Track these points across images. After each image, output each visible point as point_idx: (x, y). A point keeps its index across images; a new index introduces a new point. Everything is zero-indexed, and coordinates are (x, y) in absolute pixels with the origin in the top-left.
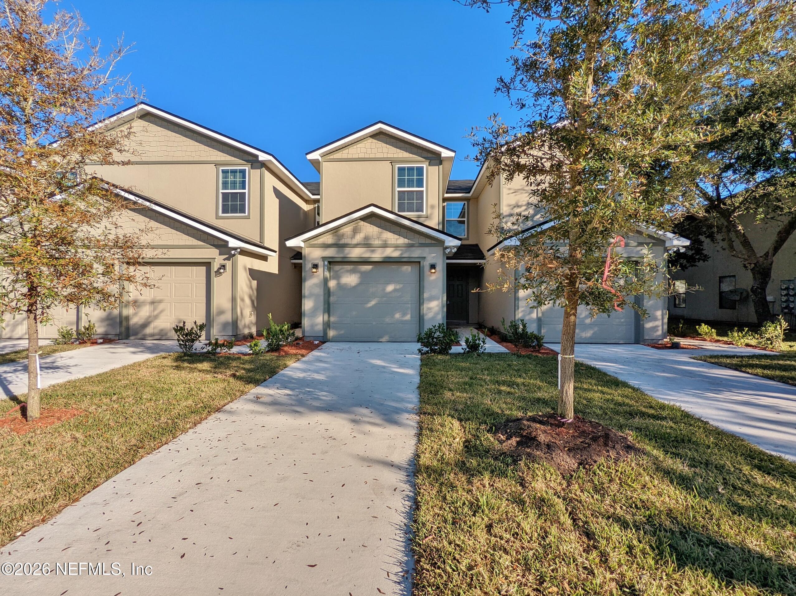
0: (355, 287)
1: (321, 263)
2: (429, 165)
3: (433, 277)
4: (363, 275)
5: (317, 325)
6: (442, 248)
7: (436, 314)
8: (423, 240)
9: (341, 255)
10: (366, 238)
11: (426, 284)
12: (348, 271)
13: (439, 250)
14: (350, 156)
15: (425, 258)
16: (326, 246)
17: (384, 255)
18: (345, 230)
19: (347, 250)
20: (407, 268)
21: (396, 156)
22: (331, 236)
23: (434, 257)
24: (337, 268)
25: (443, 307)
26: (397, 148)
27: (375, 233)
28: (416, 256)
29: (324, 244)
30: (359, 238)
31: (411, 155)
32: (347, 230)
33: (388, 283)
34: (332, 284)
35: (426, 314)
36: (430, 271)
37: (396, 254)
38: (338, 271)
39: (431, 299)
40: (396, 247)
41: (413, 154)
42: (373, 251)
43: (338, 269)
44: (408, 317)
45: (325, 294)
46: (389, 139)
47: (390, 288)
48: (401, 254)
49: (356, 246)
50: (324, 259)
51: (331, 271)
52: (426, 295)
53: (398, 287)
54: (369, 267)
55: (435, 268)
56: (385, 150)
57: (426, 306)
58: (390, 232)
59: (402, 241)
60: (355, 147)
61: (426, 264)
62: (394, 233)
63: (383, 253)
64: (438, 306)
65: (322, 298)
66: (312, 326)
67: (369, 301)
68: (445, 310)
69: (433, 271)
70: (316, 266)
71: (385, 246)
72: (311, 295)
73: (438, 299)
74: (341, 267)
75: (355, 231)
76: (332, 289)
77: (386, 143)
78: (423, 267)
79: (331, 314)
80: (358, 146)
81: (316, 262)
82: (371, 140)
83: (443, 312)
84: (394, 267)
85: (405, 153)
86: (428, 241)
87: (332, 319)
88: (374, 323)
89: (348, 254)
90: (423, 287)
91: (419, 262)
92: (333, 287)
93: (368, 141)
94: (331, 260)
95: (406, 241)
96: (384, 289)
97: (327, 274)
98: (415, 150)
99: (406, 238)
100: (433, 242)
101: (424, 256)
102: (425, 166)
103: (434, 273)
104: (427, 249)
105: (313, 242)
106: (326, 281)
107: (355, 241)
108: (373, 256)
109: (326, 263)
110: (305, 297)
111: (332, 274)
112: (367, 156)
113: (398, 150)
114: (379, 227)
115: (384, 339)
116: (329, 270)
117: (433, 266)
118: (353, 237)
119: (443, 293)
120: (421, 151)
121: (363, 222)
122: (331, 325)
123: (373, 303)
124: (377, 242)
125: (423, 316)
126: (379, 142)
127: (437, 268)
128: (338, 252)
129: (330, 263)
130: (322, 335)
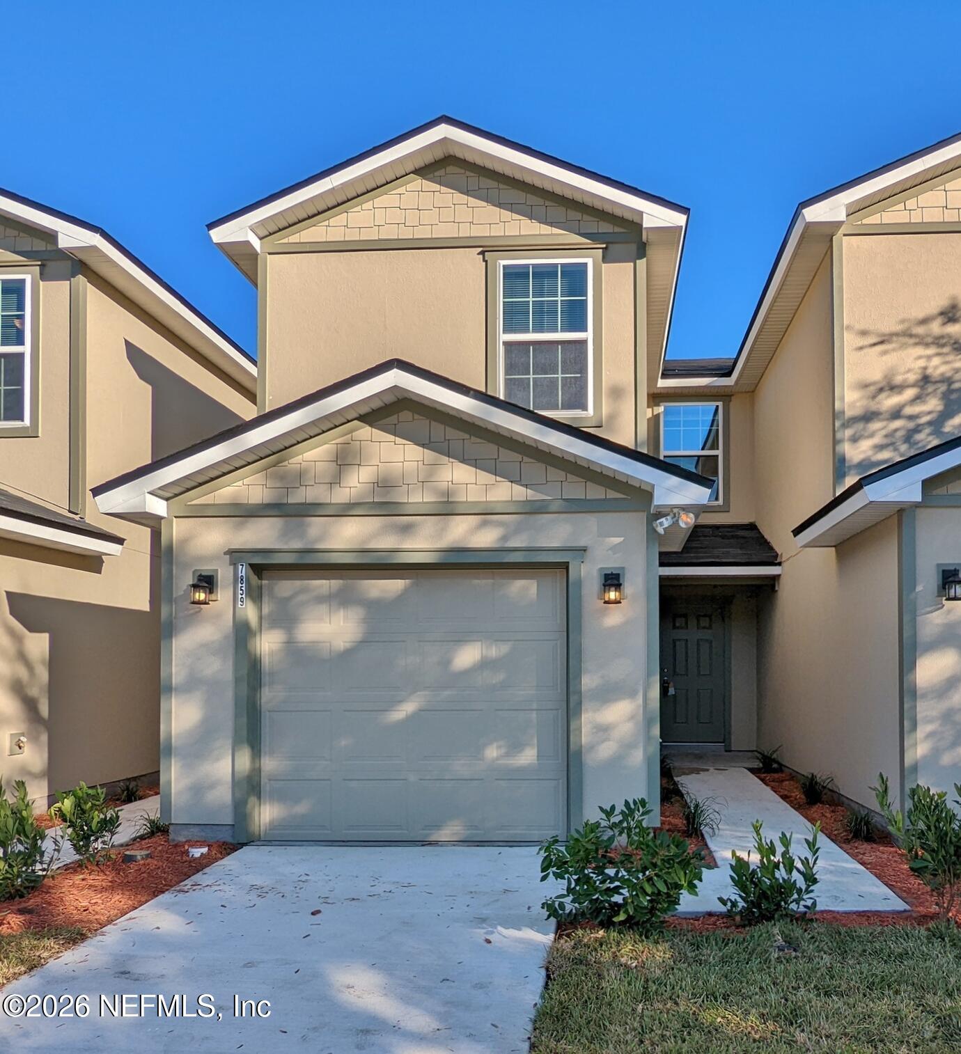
0: (347, 654)
1: (224, 574)
2: (605, 259)
3: (614, 618)
4: (375, 610)
5: (213, 786)
6: (643, 516)
7: (628, 746)
8: (577, 489)
9: (297, 545)
10: (384, 484)
11: (589, 643)
12: (321, 599)
13: (634, 522)
14: (353, 236)
15: (584, 550)
16: (242, 513)
17: (444, 543)
18: (309, 455)
19: (316, 525)
20: (524, 589)
21: (497, 231)
22: (258, 478)
23: (614, 548)
24: (286, 587)
25: (648, 723)
26: (500, 205)
27: (410, 466)
28: (555, 544)
29: (236, 505)
30: (357, 482)
31: (546, 229)
32: (314, 455)
33: (461, 638)
34: (268, 644)
35: (592, 747)
36: (601, 597)
37: (486, 538)
38: (289, 599)
39: (608, 694)
40: (486, 513)
41: (551, 224)
42: (406, 530)
43: (286, 594)
44: (528, 756)
45: (237, 680)
46: (474, 180)
47: (467, 656)
48: (504, 538)
49: (346, 511)
50: (235, 555)
51: (265, 599)
52: (588, 681)
53: (494, 652)
54: (394, 586)
55: (618, 586)
56: (463, 214)
57: (589, 719)
58: (463, 461)
59: (504, 492)
60: (368, 205)
61: (588, 573)
62: (475, 463)
63: (442, 531)
64: (632, 717)
65: (229, 694)
66: (198, 790)
67: (395, 702)
68: (656, 731)
69: (612, 595)
70: (207, 582)
71: (447, 509)
72: (192, 684)
73: (632, 695)
74: (298, 584)
75: (344, 461)
76: (266, 662)
77: (467, 192)
78: (579, 583)
79: (265, 747)
80: (378, 202)
81: (206, 568)
82: (418, 183)
83: (649, 738)
84: (481, 583)
85: (526, 222)
86: (596, 492)
87: (269, 764)
88: (412, 778)
89: (321, 538)
90: (580, 652)
91: (565, 566)
92: (271, 654)
93: (409, 187)
94: (257, 560)
95: (520, 493)
96: (447, 662)
97: (249, 611)
98: (559, 212)
99: (519, 482)
100: (612, 494)
101: (582, 543)
102: (589, 261)
103: (617, 602)
104: (592, 522)
105: (200, 498)
106: (242, 634)
107: (341, 495)
108: (407, 545)
109: (243, 571)
110: (169, 689)
111: (266, 610)
112: (407, 234)
113: (506, 214)
114: (423, 446)
115: (445, 834)
116: (256, 595)
117: (612, 580)
118: (336, 480)
119: (649, 674)
120: (578, 216)
121: (368, 428)
122: (266, 785)
123: (408, 708)
124: (418, 497)
125: (579, 753)
126: (444, 189)
127: (629, 588)
128: (285, 534)
129: (258, 569)
130: (229, 820)
